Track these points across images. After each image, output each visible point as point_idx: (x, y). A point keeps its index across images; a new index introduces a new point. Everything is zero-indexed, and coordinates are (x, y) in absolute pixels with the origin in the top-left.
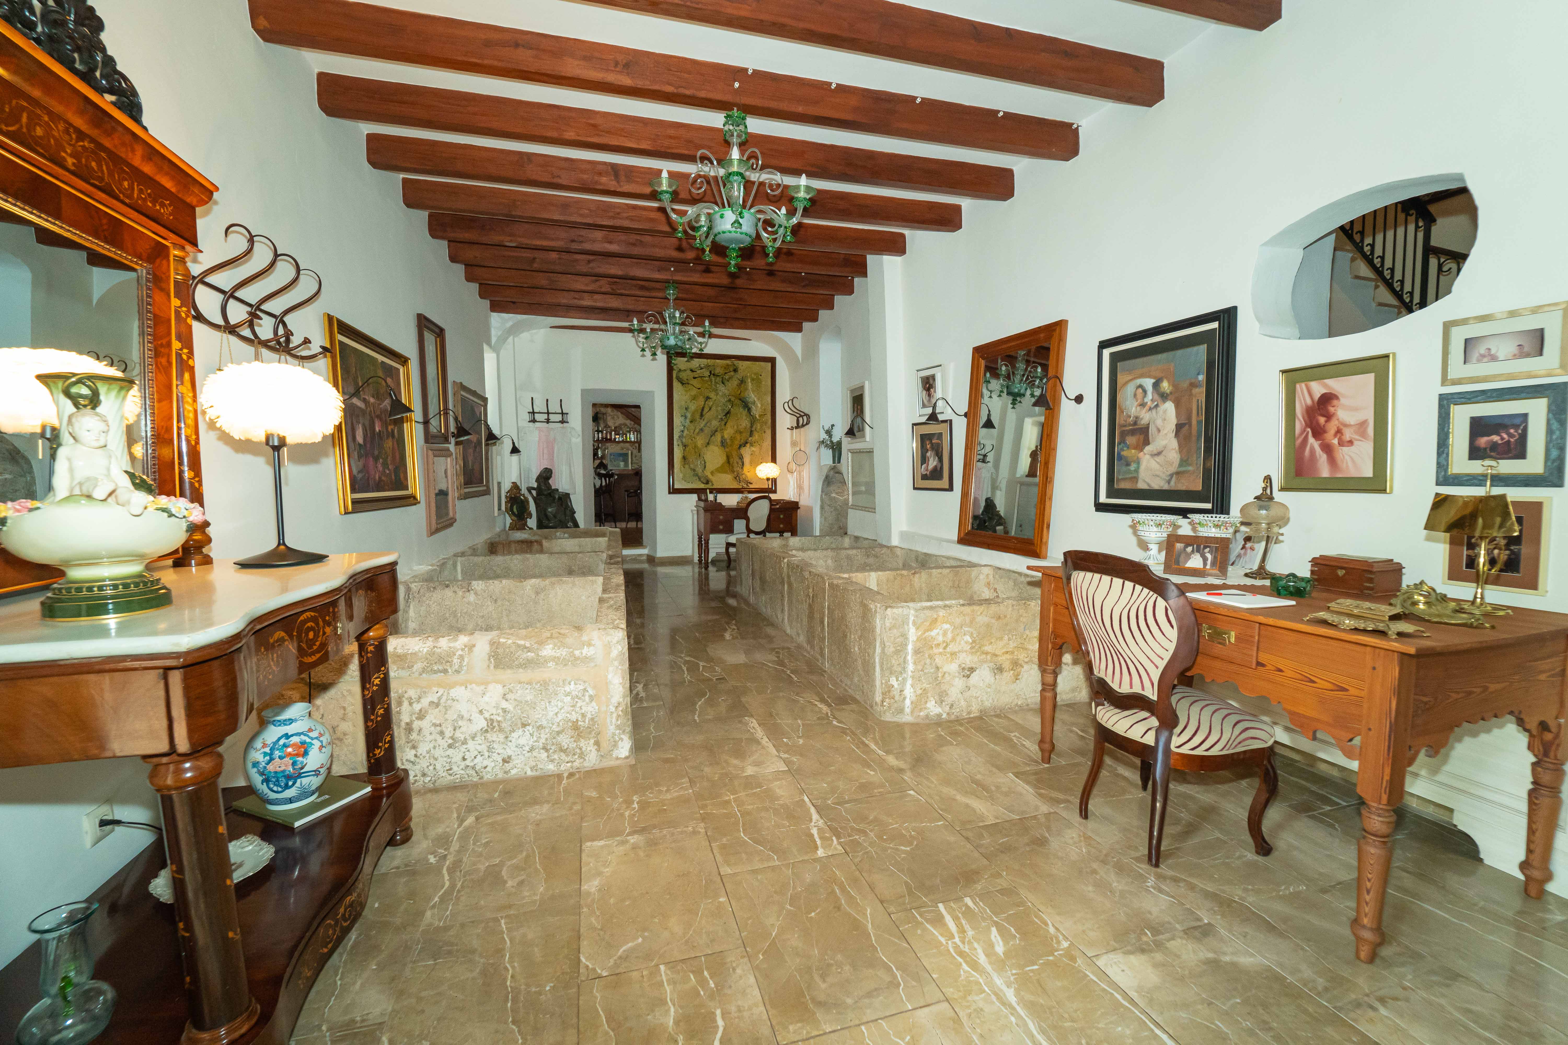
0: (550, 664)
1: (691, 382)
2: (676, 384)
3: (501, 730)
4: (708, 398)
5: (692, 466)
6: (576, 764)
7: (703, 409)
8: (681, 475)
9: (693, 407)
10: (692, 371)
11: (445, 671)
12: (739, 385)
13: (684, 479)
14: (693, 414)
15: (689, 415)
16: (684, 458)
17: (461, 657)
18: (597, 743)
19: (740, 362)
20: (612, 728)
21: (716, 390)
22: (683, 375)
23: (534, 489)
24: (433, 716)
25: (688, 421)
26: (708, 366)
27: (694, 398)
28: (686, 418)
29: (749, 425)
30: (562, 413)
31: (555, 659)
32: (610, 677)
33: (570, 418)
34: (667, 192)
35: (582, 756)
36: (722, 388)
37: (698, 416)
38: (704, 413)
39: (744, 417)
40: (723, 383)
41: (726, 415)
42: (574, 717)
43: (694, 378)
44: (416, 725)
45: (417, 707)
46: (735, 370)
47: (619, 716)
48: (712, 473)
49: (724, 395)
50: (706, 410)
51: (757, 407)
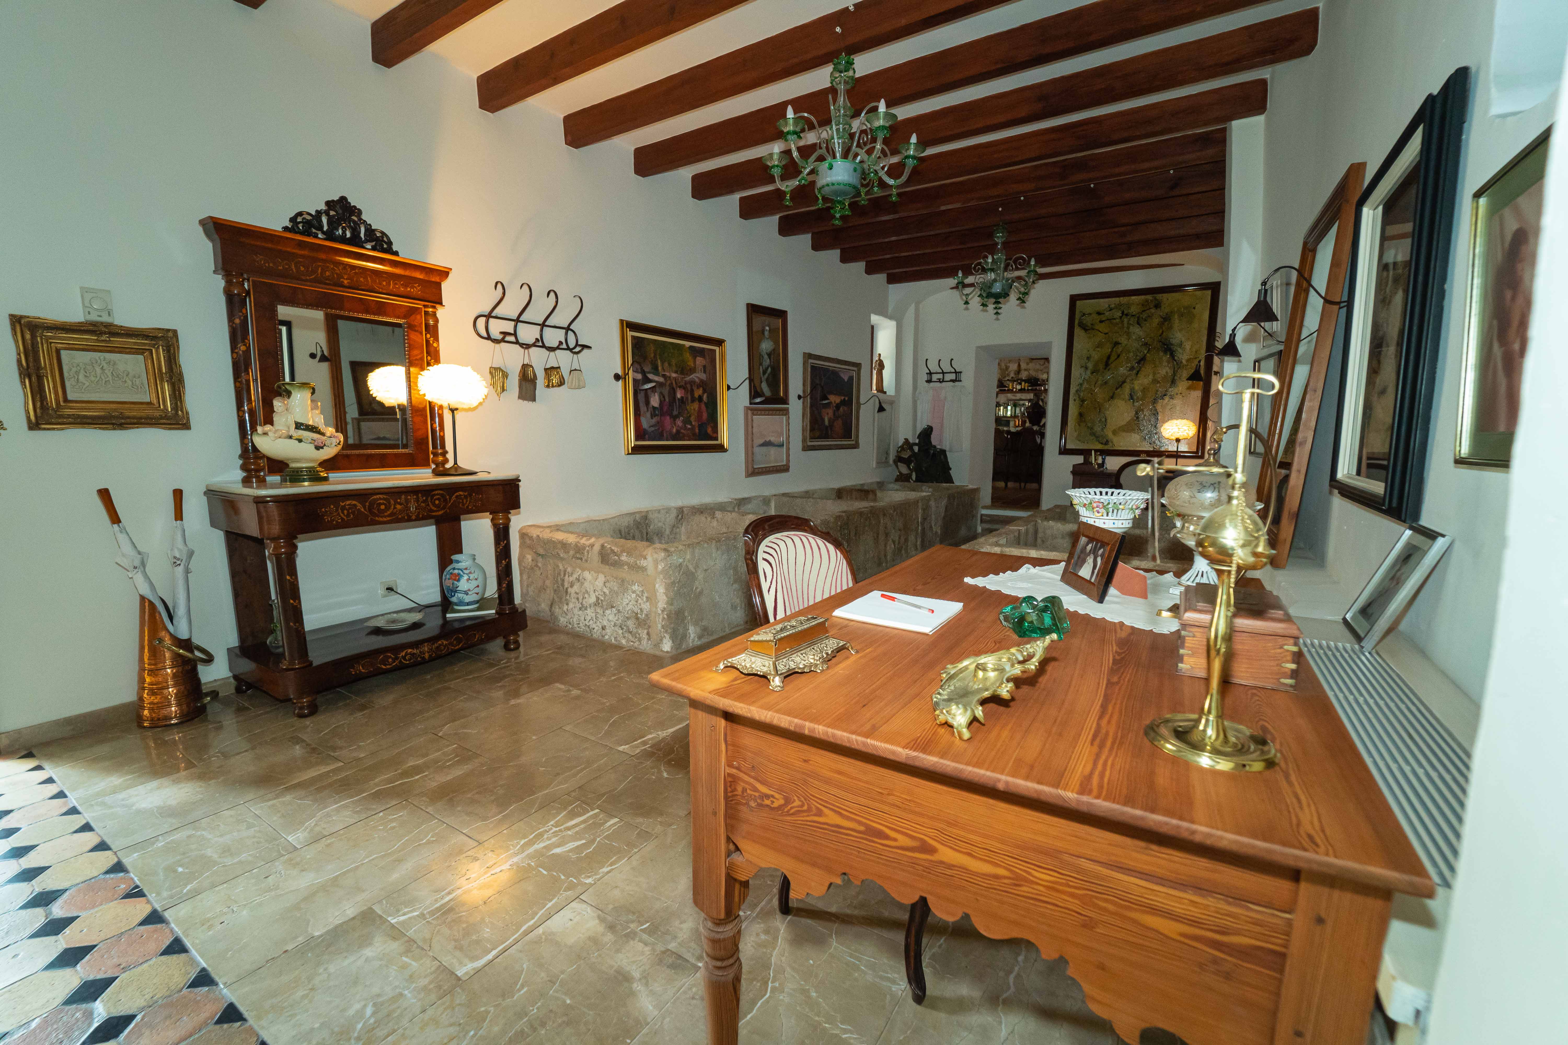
0: (626, 567)
1: (1097, 327)
2: (1077, 331)
3: (602, 607)
4: (1117, 344)
5: (1089, 425)
6: (636, 644)
7: (1109, 357)
8: (1076, 434)
9: (1096, 356)
10: (1099, 313)
11: (581, 559)
12: (1161, 324)
13: (1078, 438)
14: (1096, 365)
15: (1090, 365)
16: (1081, 415)
17: (588, 552)
18: (648, 634)
19: (1165, 295)
20: (660, 626)
21: (1128, 334)
22: (1088, 320)
23: (915, 444)
24: (576, 588)
25: (1089, 372)
26: (1119, 306)
27: (1099, 345)
28: (1086, 368)
29: (1170, 373)
30: (956, 372)
31: (628, 564)
32: (657, 586)
33: (963, 377)
34: (777, 166)
35: (640, 640)
36: (1136, 331)
37: (1101, 366)
38: (1111, 360)
39: (1165, 364)
40: (1138, 323)
41: (1139, 363)
42: (636, 610)
43: (1101, 322)
44: (569, 590)
45: (571, 579)
46: (1158, 306)
47: (664, 618)
48: (1115, 432)
49: (1139, 338)
50: (1113, 358)
51: (1184, 349)
